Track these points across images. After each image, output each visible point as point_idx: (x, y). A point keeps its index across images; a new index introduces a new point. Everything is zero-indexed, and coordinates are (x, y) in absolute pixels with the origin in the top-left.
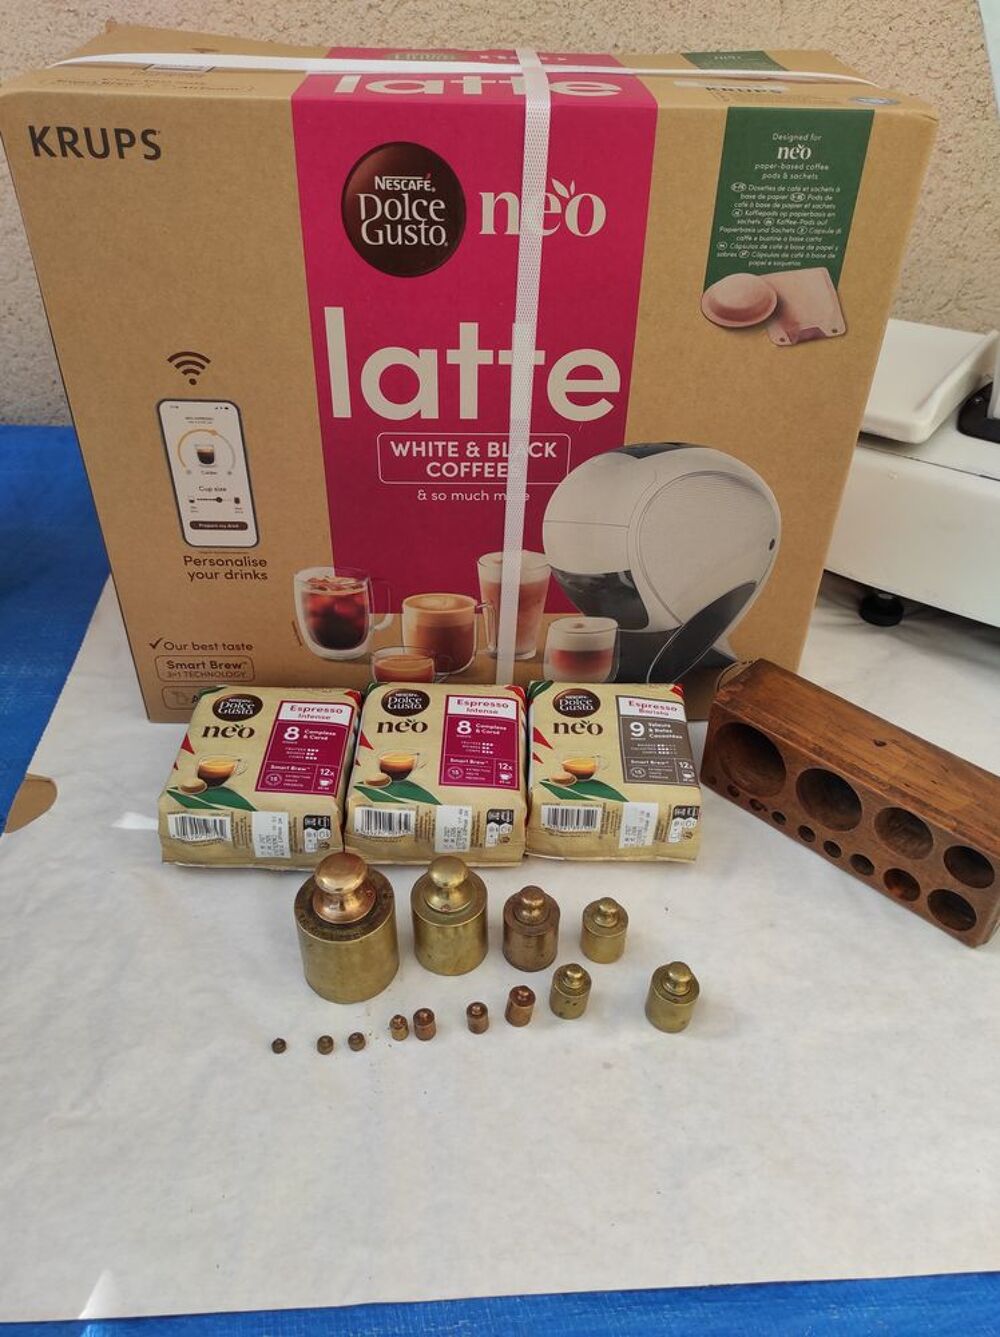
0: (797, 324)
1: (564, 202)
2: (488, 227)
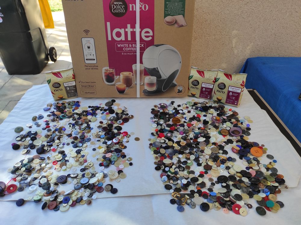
0: (179, 24)
1: (142, 5)
2: (131, 9)
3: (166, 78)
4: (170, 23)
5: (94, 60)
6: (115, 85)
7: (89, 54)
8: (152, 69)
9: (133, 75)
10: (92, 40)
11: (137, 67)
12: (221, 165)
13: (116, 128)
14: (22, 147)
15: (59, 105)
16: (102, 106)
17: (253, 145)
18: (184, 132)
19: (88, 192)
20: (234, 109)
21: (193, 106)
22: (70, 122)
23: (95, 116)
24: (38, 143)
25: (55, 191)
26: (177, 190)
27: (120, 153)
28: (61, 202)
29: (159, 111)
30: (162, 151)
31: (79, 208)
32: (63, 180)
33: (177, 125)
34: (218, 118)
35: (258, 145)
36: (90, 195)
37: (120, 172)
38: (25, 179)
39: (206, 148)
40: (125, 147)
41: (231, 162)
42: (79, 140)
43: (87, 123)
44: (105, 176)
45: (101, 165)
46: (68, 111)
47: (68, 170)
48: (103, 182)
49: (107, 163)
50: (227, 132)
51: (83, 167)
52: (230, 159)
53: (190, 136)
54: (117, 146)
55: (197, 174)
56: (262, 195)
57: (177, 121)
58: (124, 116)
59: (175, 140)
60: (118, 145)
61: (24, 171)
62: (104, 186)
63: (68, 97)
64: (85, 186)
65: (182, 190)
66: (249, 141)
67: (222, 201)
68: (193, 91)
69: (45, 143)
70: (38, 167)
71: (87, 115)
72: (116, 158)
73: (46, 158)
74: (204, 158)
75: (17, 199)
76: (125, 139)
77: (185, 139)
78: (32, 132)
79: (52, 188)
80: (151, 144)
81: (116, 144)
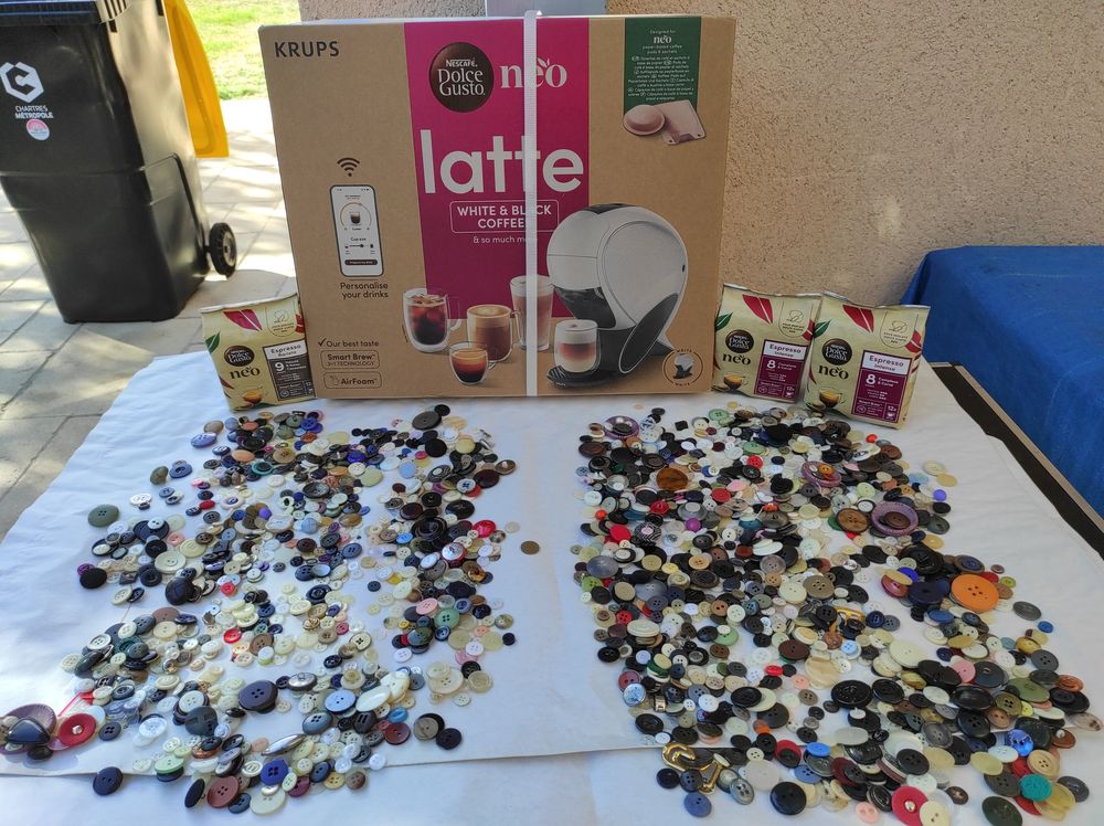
0: (677, 132)
1: (545, 70)
2: (505, 84)
3: (631, 324)
4: (646, 131)
5: (375, 262)
6: (448, 354)
7: (354, 243)
8: (578, 292)
9: (513, 316)
10: (367, 196)
11: (529, 286)
12: (846, 642)
13: (451, 508)
14: (113, 580)
15: (246, 427)
16: (400, 429)
17: (958, 565)
18: (701, 522)
19: (354, 742)
20: (884, 435)
21: (731, 425)
22: (287, 487)
23: (377, 465)
24: (173, 564)
25: (231, 739)
26: (683, 735)
27: (468, 597)
28: (255, 781)
29: (607, 446)
30: (624, 590)
31: (322, 801)
32: (262, 699)
33: (673, 496)
34: (827, 468)
35: (981, 566)
36: (362, 752)
37: (470, 668)
38: (124, 693)
39: (784, 578)
40: (488, 578)
41: (879, 631)
42: (319, 551)
43: (348, 490)
44: (415, 683)
45: (400, 642)
46: (278, 446)
47: (280, 661)
48: (406, 705)
49: (421, 634)
50: (864, 519)
51: (333, 651)
52: (877, 620)
53: (725, 534)
54: (458, 575)
55: (755, 676)
56: (1004, 754)
57: (675, 480)
58: (481, 465)
59: (671, 550)
60: (460, 570)
61: (121, 666)
62: (410, 722)
63: (281, 398)
64: (341, 722)
65: (701, 734)
66: (944, 551)
67: (851, 776)
68: (731, 371)
69: (198, 565)
70: (171, 653)
71: (346, 462)
72: (454, 616)
73: (200, 616)
74: (779, 617)
75: (97, 769)
76: (486, 550)
77: (706, 545)
78: (151, 525)
79: (222, 729)
80: (580, 567)
81: (453, 564)
